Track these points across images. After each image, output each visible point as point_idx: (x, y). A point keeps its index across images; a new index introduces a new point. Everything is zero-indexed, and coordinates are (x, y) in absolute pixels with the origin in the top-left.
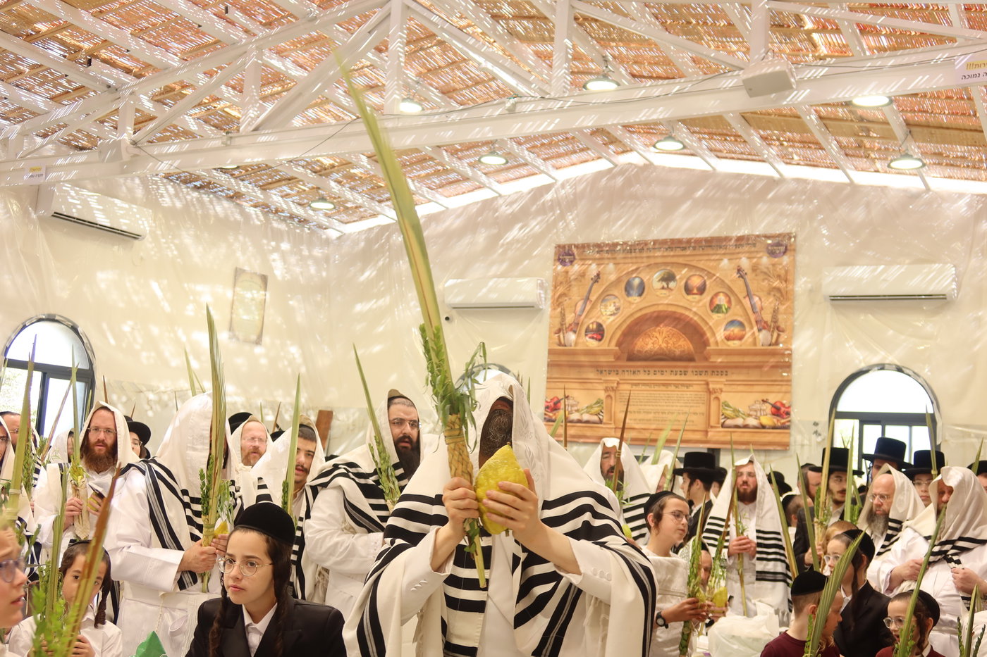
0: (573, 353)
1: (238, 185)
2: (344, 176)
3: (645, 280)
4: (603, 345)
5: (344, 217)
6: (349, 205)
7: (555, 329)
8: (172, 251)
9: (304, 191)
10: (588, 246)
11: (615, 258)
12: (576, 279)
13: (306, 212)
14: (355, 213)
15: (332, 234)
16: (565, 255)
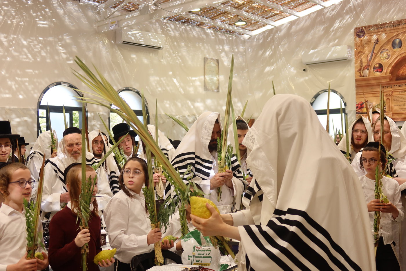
0: (368, 80)
1: (201, 19)
2: (249, 8)
3: (402, 40)
4: (383, 74)
5: (251, 28)
6: (253, 22)
7: (357, 70)
8: (179, 60)
9: (231, 17)
10: (371, 26)
11: (385, 31)
12: (366, 43)
13: (233, 28)
14: (256, 25)
15: (246, 37)
16: (360, 32)
